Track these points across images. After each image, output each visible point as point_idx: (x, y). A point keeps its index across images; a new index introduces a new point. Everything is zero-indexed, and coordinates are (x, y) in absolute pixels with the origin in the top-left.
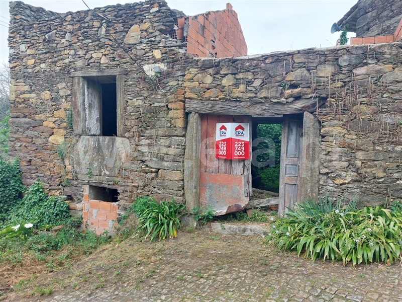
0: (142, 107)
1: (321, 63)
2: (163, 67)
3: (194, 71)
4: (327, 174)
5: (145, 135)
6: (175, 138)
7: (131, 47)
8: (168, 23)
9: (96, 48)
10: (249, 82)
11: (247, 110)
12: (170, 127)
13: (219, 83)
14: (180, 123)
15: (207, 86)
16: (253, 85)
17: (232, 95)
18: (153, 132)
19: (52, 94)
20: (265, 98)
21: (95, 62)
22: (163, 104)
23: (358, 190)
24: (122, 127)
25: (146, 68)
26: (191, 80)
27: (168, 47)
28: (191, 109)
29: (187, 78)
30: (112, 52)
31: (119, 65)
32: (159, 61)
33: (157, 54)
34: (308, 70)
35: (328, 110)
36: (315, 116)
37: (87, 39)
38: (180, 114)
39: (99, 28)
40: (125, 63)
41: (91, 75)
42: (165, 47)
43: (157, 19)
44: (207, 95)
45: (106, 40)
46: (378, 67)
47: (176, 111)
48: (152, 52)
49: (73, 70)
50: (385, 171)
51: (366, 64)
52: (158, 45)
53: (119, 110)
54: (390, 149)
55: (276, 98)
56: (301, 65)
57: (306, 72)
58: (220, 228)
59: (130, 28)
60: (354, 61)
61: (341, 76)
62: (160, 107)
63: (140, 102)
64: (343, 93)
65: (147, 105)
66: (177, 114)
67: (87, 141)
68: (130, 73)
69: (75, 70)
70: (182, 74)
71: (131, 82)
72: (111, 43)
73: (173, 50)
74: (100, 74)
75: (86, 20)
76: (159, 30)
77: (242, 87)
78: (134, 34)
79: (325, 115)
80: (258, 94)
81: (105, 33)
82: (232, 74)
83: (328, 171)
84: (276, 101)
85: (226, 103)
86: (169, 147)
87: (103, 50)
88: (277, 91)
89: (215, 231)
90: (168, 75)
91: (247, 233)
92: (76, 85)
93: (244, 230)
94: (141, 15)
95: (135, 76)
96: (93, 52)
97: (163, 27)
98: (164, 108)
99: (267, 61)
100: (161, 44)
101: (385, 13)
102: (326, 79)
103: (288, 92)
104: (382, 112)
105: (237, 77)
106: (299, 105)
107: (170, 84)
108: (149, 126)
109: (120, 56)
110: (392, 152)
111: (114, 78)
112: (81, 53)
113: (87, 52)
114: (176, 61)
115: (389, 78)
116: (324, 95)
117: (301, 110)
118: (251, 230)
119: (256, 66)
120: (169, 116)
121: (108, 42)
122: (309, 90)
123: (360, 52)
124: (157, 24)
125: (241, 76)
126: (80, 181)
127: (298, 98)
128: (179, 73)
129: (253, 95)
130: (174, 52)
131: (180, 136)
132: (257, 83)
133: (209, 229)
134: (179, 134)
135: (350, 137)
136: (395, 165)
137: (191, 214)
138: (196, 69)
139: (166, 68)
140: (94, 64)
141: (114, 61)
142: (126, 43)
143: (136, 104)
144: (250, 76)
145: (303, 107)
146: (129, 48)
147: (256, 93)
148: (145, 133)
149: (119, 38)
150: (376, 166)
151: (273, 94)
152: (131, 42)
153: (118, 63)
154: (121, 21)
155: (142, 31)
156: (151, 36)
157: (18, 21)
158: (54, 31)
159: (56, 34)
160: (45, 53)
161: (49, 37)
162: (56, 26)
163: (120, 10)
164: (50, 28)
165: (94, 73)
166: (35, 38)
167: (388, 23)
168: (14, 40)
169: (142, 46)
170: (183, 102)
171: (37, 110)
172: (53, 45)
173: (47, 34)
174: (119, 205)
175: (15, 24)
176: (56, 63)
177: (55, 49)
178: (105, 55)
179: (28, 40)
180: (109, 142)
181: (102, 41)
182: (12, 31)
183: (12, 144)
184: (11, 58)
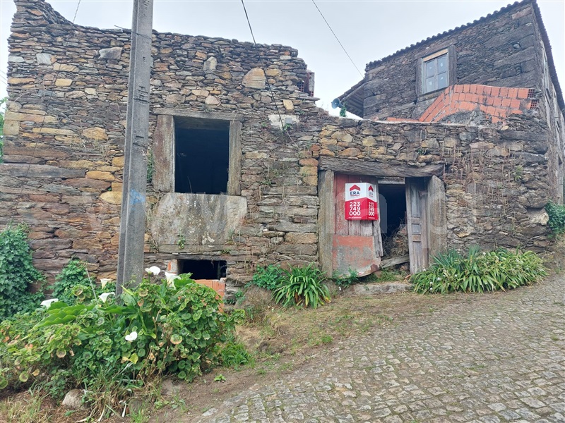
0: (268, 161)
1: (447, 136)
2: (295, 119)
3: (332, 128)
4: (454, 228)
5: (270, 193)
6: (307, 197)
7: (252, 91)
8: (302, 75)
9: (200, 84)
10: (390, 145)
11: (385, 171)
12: (302, 184)
13: (360, 143)
14: (313, 181)
15: (347, 145)
16: (393, 148)
17: (372, 155)
18: (280, 190)
19: (108, 133)
20: (404, 161)
21: (197, 101)
22: (294, 159)
23: (475, 241)
24: (237, 183)
25: (273, 117)
26: (329, 137)
27: (303, 100)
28: (328, 166)
29: (325, 134)
30: (224, 92)
31: (234, 109)
32: (291, 112)
33: (289, 105)
34: (438, 140)
35: (452, 175)
36: (442, 179)
37: (184, 70)
38: (314, 171)
39: (204, 61)
40: (244, 109)
41: (191, 116)
42: (297, 99)
43: (289, 68)
44: (345, 153)
45: (215, 77)
46: (485, 144)
47: (309, 168)
48: (282, 101)
49: (159, 106)
50: (492, 225)
51: (478, 141)
52: (290, 96)
53: (233, 162)
54: (494, 207)
55: (413, 162)
56: (433, 136)
57: (436, 142)
58: (364, 290)
59: (249, 70)
60: (470, 138)
61: (462, 148)
62: (290, 162)
63: (265, 156)
64: (463, 162)
65: (275, 159)
66: (309, 170)
67: (179, 200)
68: (250, 121)
69: (163, 105)
70: (318, 129)
71: (252, 132)
72: (223, 82)
73: (308, 103)
74: (205, 117)
75: (184, 47)
76: (292, 80)
77: (382, 149)
78: (255, 78)
79: (449, 179)
80: (397, 157)
81: (215, 68)
82: (373, 136)
83: (453, 226)
84: (413, 164)
85: (365, 163)
86: (300, 207)
87: (208, 88)
88: (415, 155)
89: (359, 293)
90: (301, 128)
91: (390, 291)
92: (165, 126)
93: (388, 288)
94: (266, 59)
95: (257, 124)
96: (195, 88)
97: (296, 78)
98: (295, 164)
99: (405, 128)
100: (294, 95)
102: (451, 149)
103: (423, 157)
104: (488, 179)
105: (378, 139)
106: (429, 169)
107: (303, 138)
108: (275, 183)
109: (236, 99)
110: (495, 210)
111: (227, 123)
112: (174, 86)
113: (183, 86)
114: (310, 115)
115: (492, 153)
116: (449, 163)
117: (431, 174)
118: (394, 287)
119: (396, 131)
120: (301, 172)
121: (217, 80)
122: (438, 158)
123: (473, 131)
124: (289, 73)
125: (382, 138)
126: (161, 255)
127: (428, 163)
128: (315, 128)
129: (392, 157)
130: (309, 106)
131: (312, 195)
132: (397, 147)
133: (351, 293)
134: (312, 193)
135: (468, 197)
136: (498, 219)
137: (329, 279)
138: (335, 127)
139: (298, 121)
140: (196, 103)
141: (227, 103)
142: (246, 86)
143: (258, 157)
144: (390, 140)
145: (432, 171)
146: (250, 92)
147: (395, 156)
148: (269, 191)
149: (237, 78)
150: (486, 220)
151: (411, 158)
152: (254, 86)
153: (234, 106)
154: (239, 59)
155: (268, 77)
156: (281, 84)
157: (35, 18)
158: (118, 48)
159: (123, 52)
160: (99, 74)
161: (108, 54)
162: (123, 42)
163: (237, 47)
164: (109, 42)
165: (195, 114)
166: (78, 50)
167: (398, 108)
168: (24, 44)
169: (268, 93)
170: (317, 159)
171: (74, 153)
172: (116, 66)
173: (103, 50)
174: (226, 281)
175: (30, 22)
176: (122, 91)
177: (119, 73)
178: (213, 95)
179: (59, 50)
180: (216, 201)
181: (210, 77)
182: (21, 29)
183: (9, 203)
184: (14, 70)
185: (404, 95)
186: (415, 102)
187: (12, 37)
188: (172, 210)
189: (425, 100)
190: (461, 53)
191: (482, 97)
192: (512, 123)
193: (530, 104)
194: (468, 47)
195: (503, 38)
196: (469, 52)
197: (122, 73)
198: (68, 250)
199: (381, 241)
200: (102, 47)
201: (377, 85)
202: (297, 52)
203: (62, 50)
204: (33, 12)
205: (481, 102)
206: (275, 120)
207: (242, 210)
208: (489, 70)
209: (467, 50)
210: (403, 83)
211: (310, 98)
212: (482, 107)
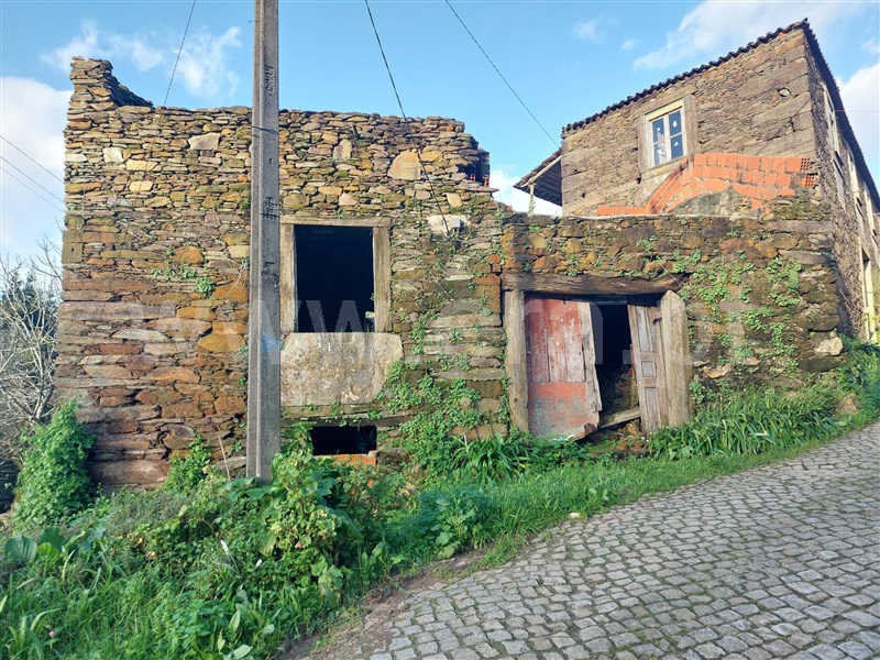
1: (685, 233)
2: (464, 220)
4: (702, 366)
5: (433, 326)
6: (488, 329)
7: (401, 188)
9: (329, 178)
10: (602, 250)
11: (597, 287)
12: (479, 312)
13: (559, 249)
14: (496, 307)
15: (540, 253)
16: (607, 254)
17: (578, 265)
18: (446, 321)
20: (624, 271)
21: (325, 202)
22: (465, 277)
23: (734, 383)
24: (387, 315)
25: (434, 220)
26: (515, 243)
27: (473, 191)
28: (514, 284)
29: (508, 239)
30: (362, 188)
31: (379, 211)
32: (458, 211)
33: (454, 200)
36: (680, 295)
37: (306, 160)
38: (494, 292)
39: (334, 146)
40: (392, 209)
41: (319, 223)
42: (466, 191)
43: (453, 148)
44: (538, 265)
45: (350, 167)
46: (741, 242)
47: (489, 288)
48: (445, 196)
51: (730, 237)
52: (456, 188)
53: (381, 285)
55: (637, 272)
57: (669, 242)
59: (397, 155)
60: (719, 233)
61: (708, 249)
62: (460, 281)
63: (424, 274)
65: (438, 279)
66: (489, 292)
67: (307, 343)
68: (401, 226)
70: (499, 233)
71: (404, 241)
72: (361, 173)
73: (481, 197)
74: (339, 223)
75: (305, 128)
76: (457, 166)
77: (591, 256)
78: (405, 165)
79: (692, 295)
80: (614, 267)
81: (349, 155)
82: (578, 237)
83: (702, 363)
84: (637, 275)
86: (478, 344)
87: (341, 183)
88: (638, 263)
90: (474, 233)
94: (420, 138)
95: (411, 230)
96: (323, 184)
97: (464, 162)
98: (468, 284)
99: (623, 225)
100: (461, 186)
101: (609, 177)
102: (691, 252)
103: (650, 265)
105: (585, 242)
106: (661, 282)
107: (477, 247)
108: (440, 312)
109: (380, 196)
110: (763, 337)
111: (368, 231)
112: (293, 183)
113: (306, 183)
114: (486, 214)
115: (751, 254)
116: (691, 271)
117: (663, 288)
119: (610, 230)
120: (477, 295)
121: (354, 171)
122: (674, 264)
124: (454, 156)
125: (590, 241)
127: (660, 272)
128: (495, 232)
129: (606, 267)
130: (484, 200)
131: (495, 327)
132: (612, 252)
134: (494, 324)
136: (767, 350)
139: (469, 223)
141: (368, 202)
142: (394, 177)
143: (416, 276)
144: (602, 243)
145: (666, 285)
147: (611, 265)
148: (433, 323)
149: (381, 168)
150: (749, 353)
151: (634, 267)
152: (406, 176)
153: (377, 207)
154: (382, 141)
155: (424, 163)
156: (442, 171)
157: (100, 99)
158: (215, 134)
159: (220, 140)
160: (188, 172)
161: (201, 144)
162: (221, 125)
163: (379, 124)
164: (201, 127)
165: (325, 220)
166: (158, 140)
167: (615, 190)
168: (86, 136)
169: (426, 185)
170: (498, 274)
171: (159, 284)
172: (212, 160)
173: (194, 137)
174: (378, 454)
175: (92, 105)
176: (221, 193)
177: (216, 169)
178: (347, 192)
179: (134, 141)
180: (358, 341)
181: (342, 167)
182: (81, 116)
183: (73, 358)
184: (73, 173)
185: (621, 171)
186: (639, 180)
187: (69, 127)
188: (297, 357)
189: (653, 176)
190: (702, 107)
191: (735, 172)
192: (779, 208)
193: (805, 180)
194: (712, 97)
195: (762, 83)
196: (715, 104)
197: (220, 169)
198: (155, 420)
199: (597, 388)
200: (191, 135)
201: (580, 159)
202: (463, 126)
203: (137, 142)
204: (96, 91)
205: (734, 178)
206: (436, 223)
207: (396, 353)
208: (746, 129)
209: (711, 100)
210: (619, 153)
211: (485, 189)
212: (737, 186)
